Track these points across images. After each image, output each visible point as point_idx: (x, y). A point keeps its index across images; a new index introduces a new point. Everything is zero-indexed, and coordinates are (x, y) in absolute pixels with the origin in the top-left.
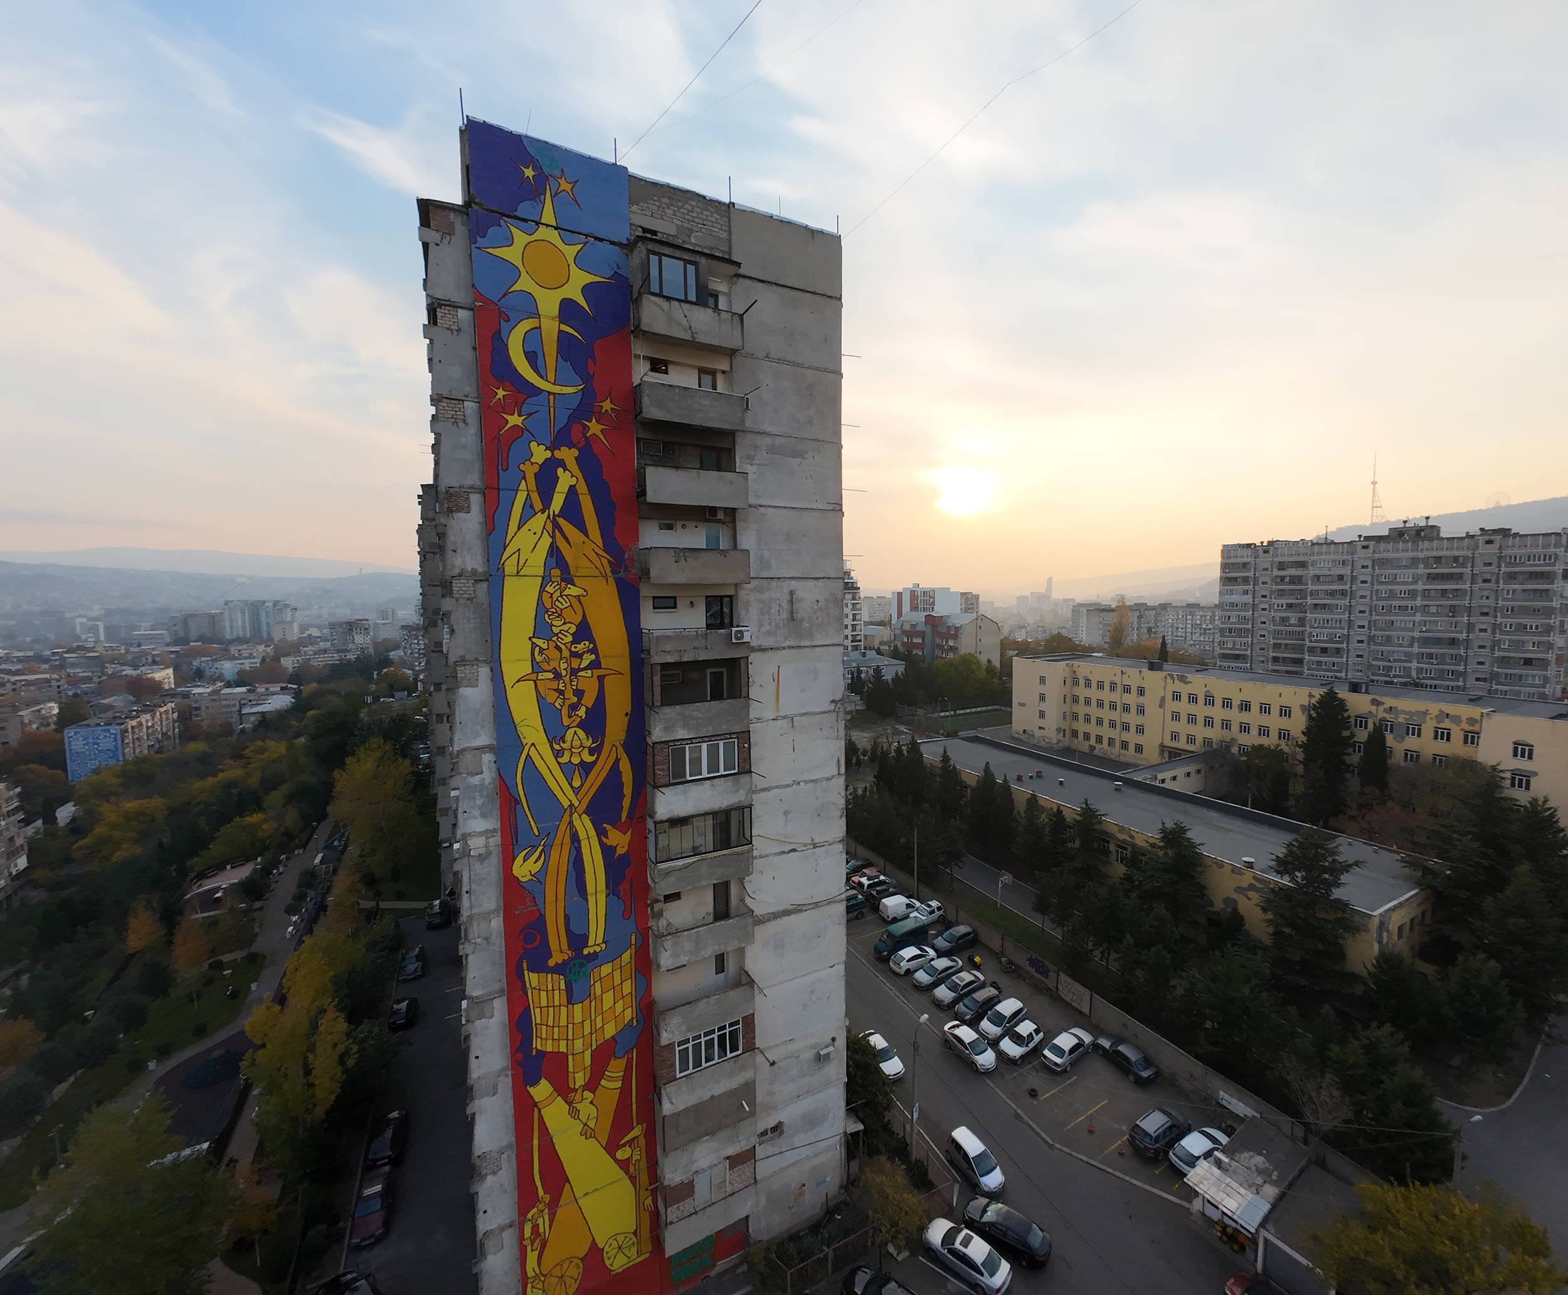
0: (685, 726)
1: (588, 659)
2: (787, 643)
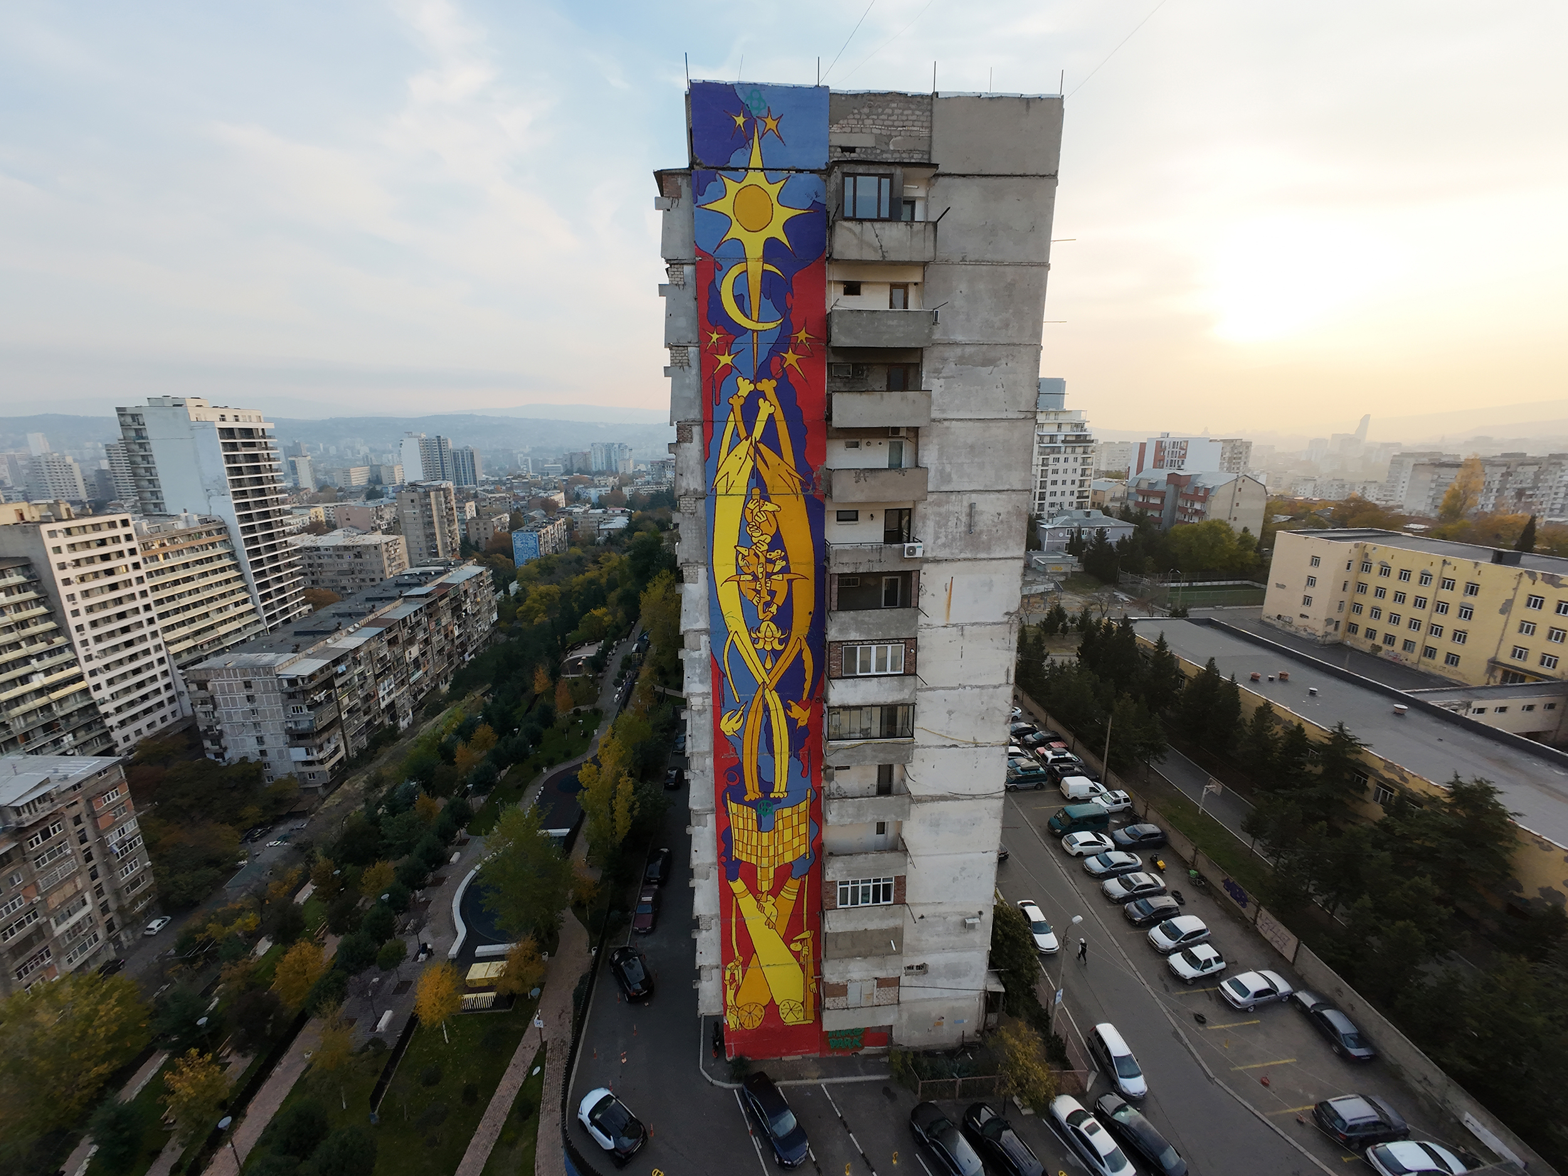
0: (857, 630)
1: (780, 564)
2: (963, 556)
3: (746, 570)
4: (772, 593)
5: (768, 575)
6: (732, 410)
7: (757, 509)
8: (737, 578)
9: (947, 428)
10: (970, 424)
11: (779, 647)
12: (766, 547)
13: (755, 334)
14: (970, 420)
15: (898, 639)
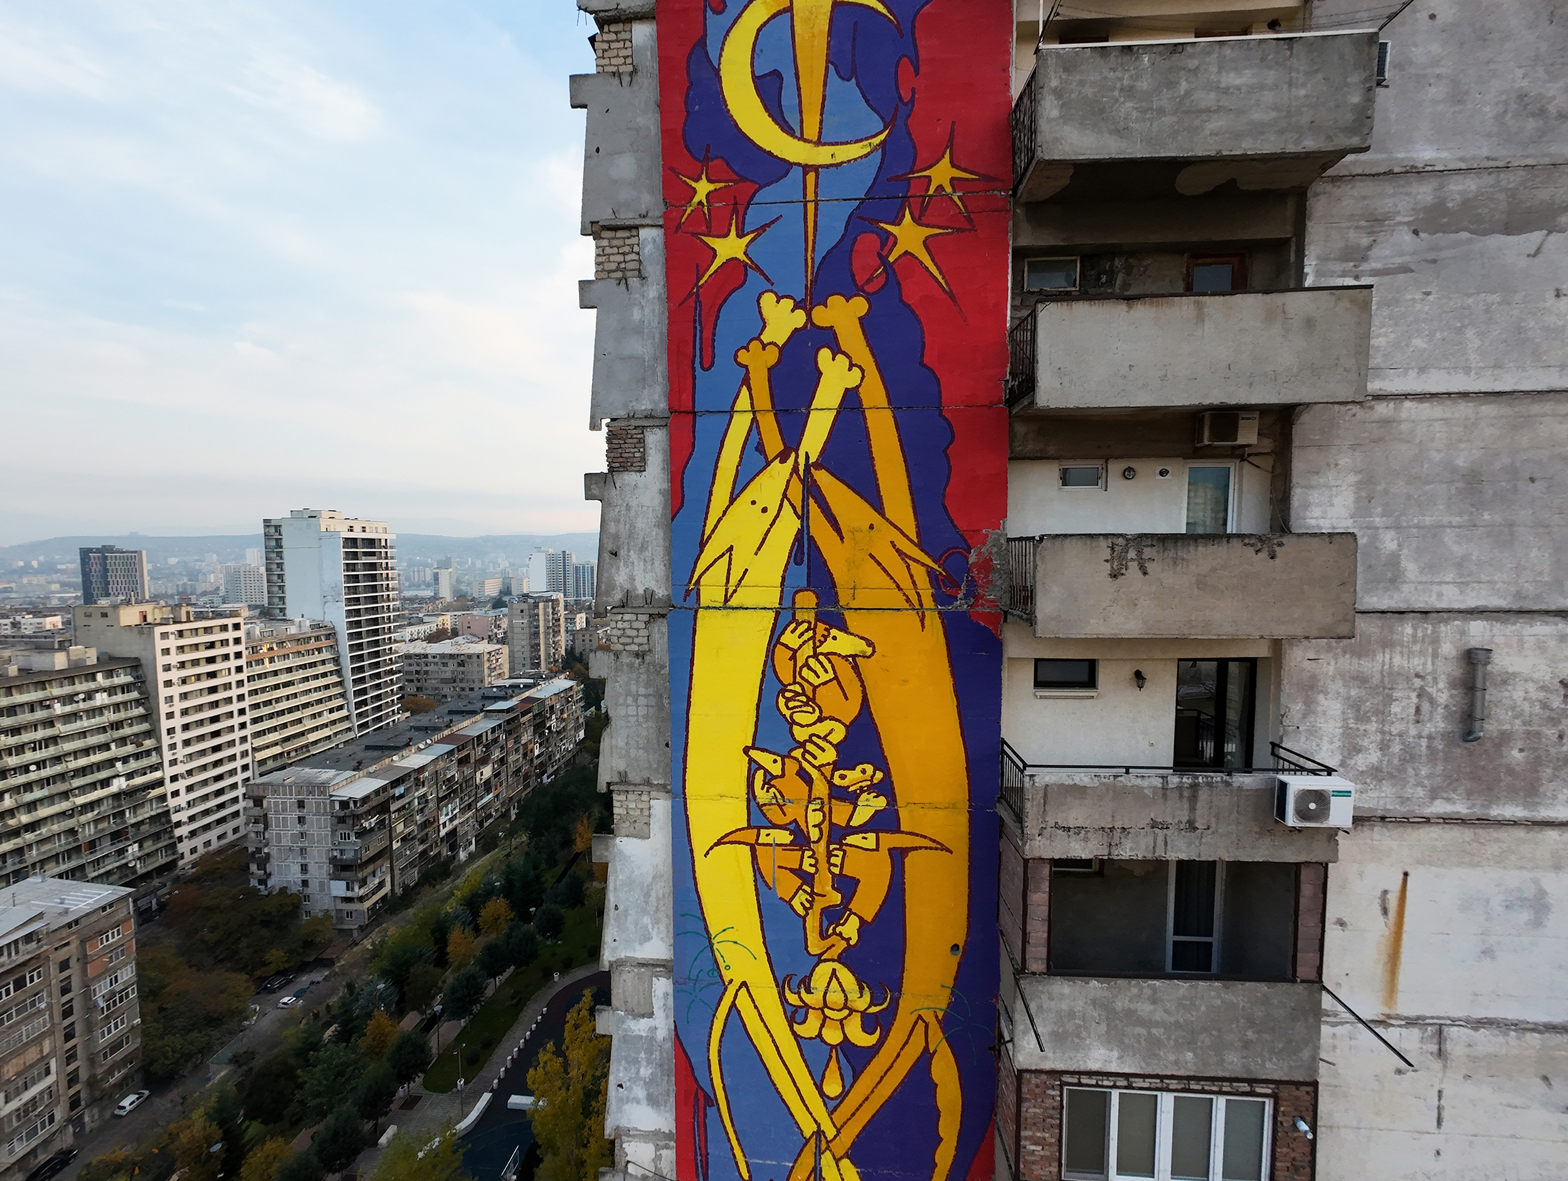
0: (1114, 1038)
1: (870, 806)
2: (1440, 807)
3: (774, 815)
4: (847, 885)
5: (838, 834)
6: (746, 381)
7: (808, 650)
8: (750, 837)
9: (1386, 422)
10: (1464, 409)
11: (864, 1039)
12: (830, 755)
13: (811, 177)
14: (1464, 395)
15: (1251, 1081)
